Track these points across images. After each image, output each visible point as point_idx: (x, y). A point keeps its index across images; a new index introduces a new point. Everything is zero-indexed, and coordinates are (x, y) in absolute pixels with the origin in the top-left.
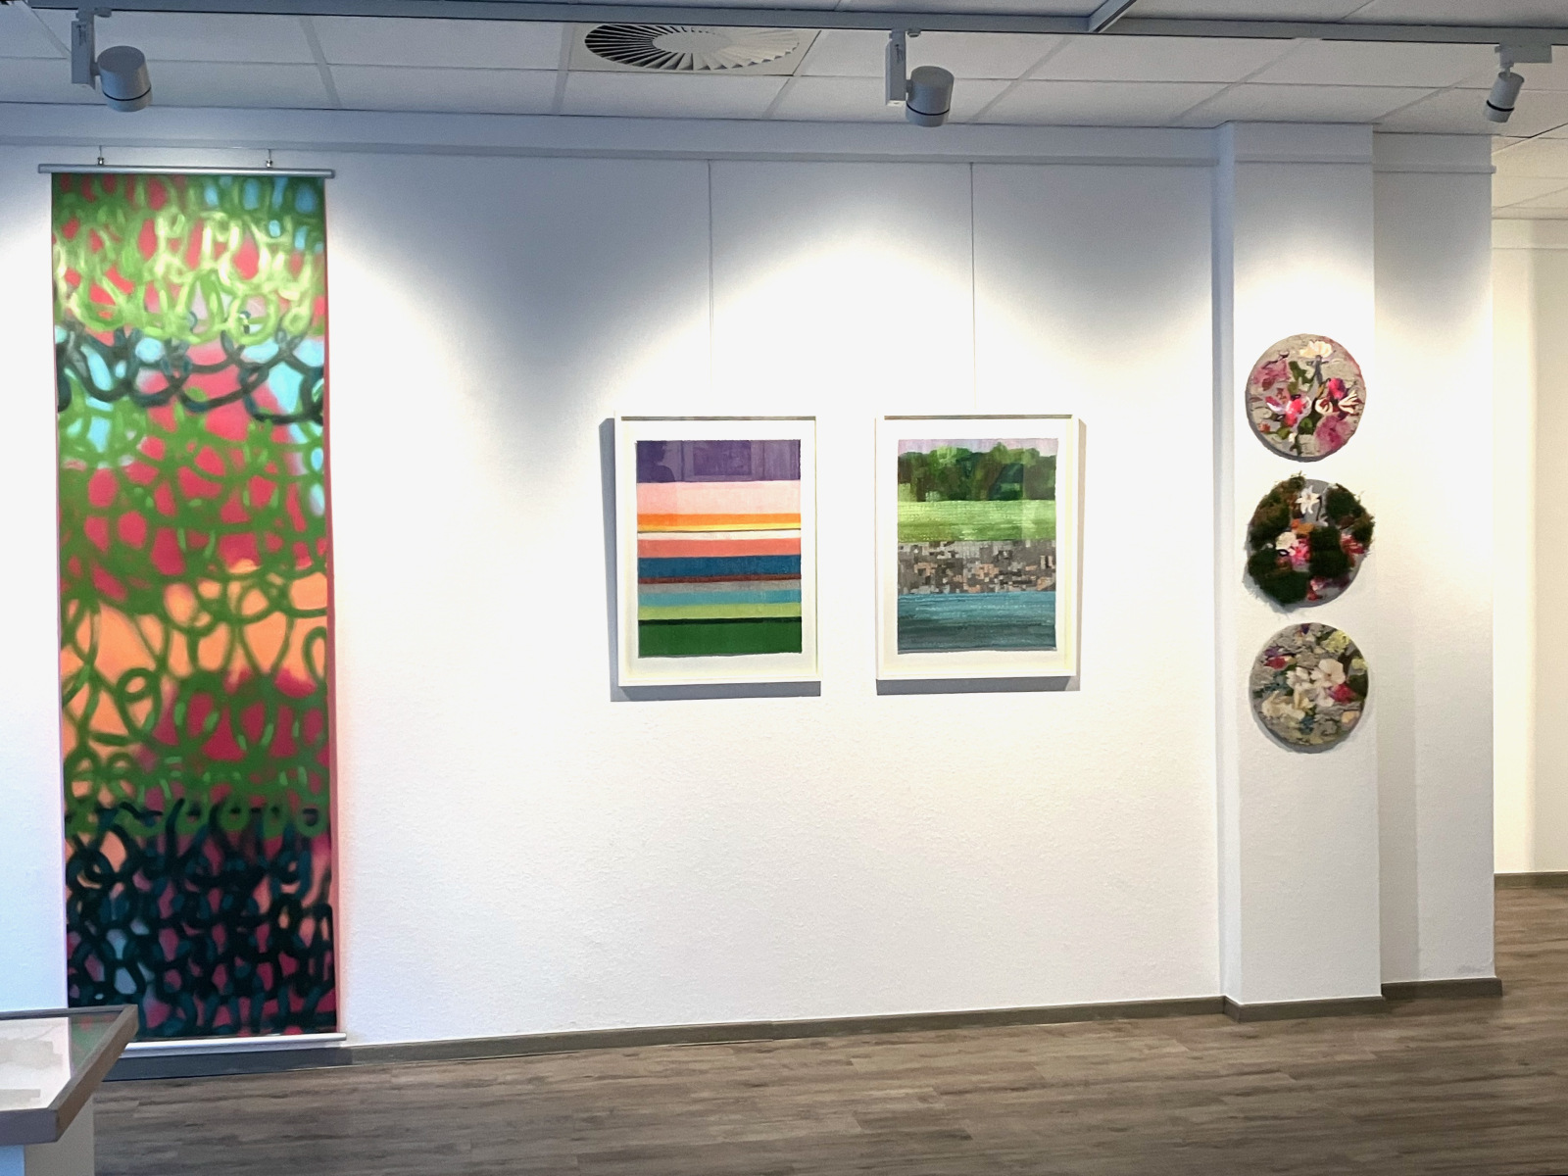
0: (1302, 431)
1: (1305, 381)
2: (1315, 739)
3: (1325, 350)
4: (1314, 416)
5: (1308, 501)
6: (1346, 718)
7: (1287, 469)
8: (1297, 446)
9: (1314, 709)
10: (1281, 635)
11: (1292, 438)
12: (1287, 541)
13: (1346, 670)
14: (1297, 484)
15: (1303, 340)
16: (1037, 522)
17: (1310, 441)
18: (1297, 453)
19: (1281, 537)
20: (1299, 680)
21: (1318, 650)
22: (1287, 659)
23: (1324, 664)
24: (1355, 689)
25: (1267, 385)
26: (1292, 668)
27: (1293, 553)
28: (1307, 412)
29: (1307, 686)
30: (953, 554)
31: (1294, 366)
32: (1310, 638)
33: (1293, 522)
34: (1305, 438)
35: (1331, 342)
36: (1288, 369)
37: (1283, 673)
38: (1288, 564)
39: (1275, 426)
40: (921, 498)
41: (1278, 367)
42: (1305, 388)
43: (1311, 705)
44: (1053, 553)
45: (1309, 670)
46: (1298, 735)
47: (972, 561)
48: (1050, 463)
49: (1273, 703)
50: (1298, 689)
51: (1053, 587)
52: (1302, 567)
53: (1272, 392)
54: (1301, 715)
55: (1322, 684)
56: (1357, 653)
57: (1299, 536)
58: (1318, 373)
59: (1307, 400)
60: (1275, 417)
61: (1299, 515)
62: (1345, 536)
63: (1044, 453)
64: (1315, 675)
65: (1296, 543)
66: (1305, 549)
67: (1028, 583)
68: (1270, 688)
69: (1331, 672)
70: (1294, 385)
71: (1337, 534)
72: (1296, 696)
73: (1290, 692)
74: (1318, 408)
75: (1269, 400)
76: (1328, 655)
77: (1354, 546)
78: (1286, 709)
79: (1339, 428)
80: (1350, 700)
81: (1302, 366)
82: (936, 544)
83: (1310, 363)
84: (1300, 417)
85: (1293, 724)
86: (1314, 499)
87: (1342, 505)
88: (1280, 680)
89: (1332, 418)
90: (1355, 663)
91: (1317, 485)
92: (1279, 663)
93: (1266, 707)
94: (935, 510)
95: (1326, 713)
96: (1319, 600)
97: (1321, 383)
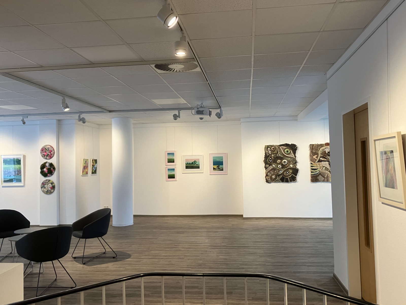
0: (47, 156)
1: (47, 150)
2: (48, 193)
3: (49, 147)
4: (48, 154)
5: (47, 165)
6: (52, 191)
7: (45, 161)
8: (46, 158)
9: (48, 190)
10: (44, 181)
11: (45, 157)
12: (45, 169)
13: (52, 185)
14: (46, 163)
15: (47, 145)
16: (19, 167)
17: (48, 157)
18: (46, 159)
19: (44, 169)
20: (46, 186)
21: (48, 183)
22: (45, 184)
23: (49, 184)
24: (53, 187)
25: (42, 151)
26: (45, 185)
27: (46, 171)
28: (47, 154)
29: (47, 187)
30: (10, 171)
31: (45, 148)
32: (48, 181)
33: (46, 167)
34: (47, 157)
35: (50, 145)
36: (45, 149)
37: (44, 185)
38: (45, 172)
39: (43, 156)
40: (6, 165)
41: (44, 149)
42: (47, 151)
43: (48, 189)
44: (21, 171)
45: (47, 185)
46: (46, 193)
47: (12, 172)
48: (20, 160)
49: (43, 189)
50: (46, 187)
51: (21, 175)
52: (47, 172)
53: (43, 152)
54: (46, 190)
55: (49, 187)
56: (53, 183)
57: (46, 169)
58: (48, 149)
59: (47, 153)
60: (43, 155)
61: (46, 166)
62: (52, 169)
63: (19, 159)
64: (48, 186)
65: (46, 170)
66: (47, 170)
67: (18, 174)
68: (42, 187)
69: (50, 185)
70: (45, 151)
71: (51, 169)
72: (46, 188)
73: (45, 188)
74: (49, 154)
75: (43, 153)
76: (50, 183)
77: (53, 170)
78: (45, 190)
79: (51, 156)
80: (53, 189)
81: (46, 148)
82: (8, 170)
83: (47, 148)
84: (46, 155)
85: (45, 192)
86: (48, 164)
87: (51, 165)
88: (44, 186)
89: (50, 155)
90: (53, 184)
91: (48, 163)
92: (44, 184)
93: (42, 189)
94: (7, 166)
95: (50, 190)
96: (49, 176)
97: (49, 150)
